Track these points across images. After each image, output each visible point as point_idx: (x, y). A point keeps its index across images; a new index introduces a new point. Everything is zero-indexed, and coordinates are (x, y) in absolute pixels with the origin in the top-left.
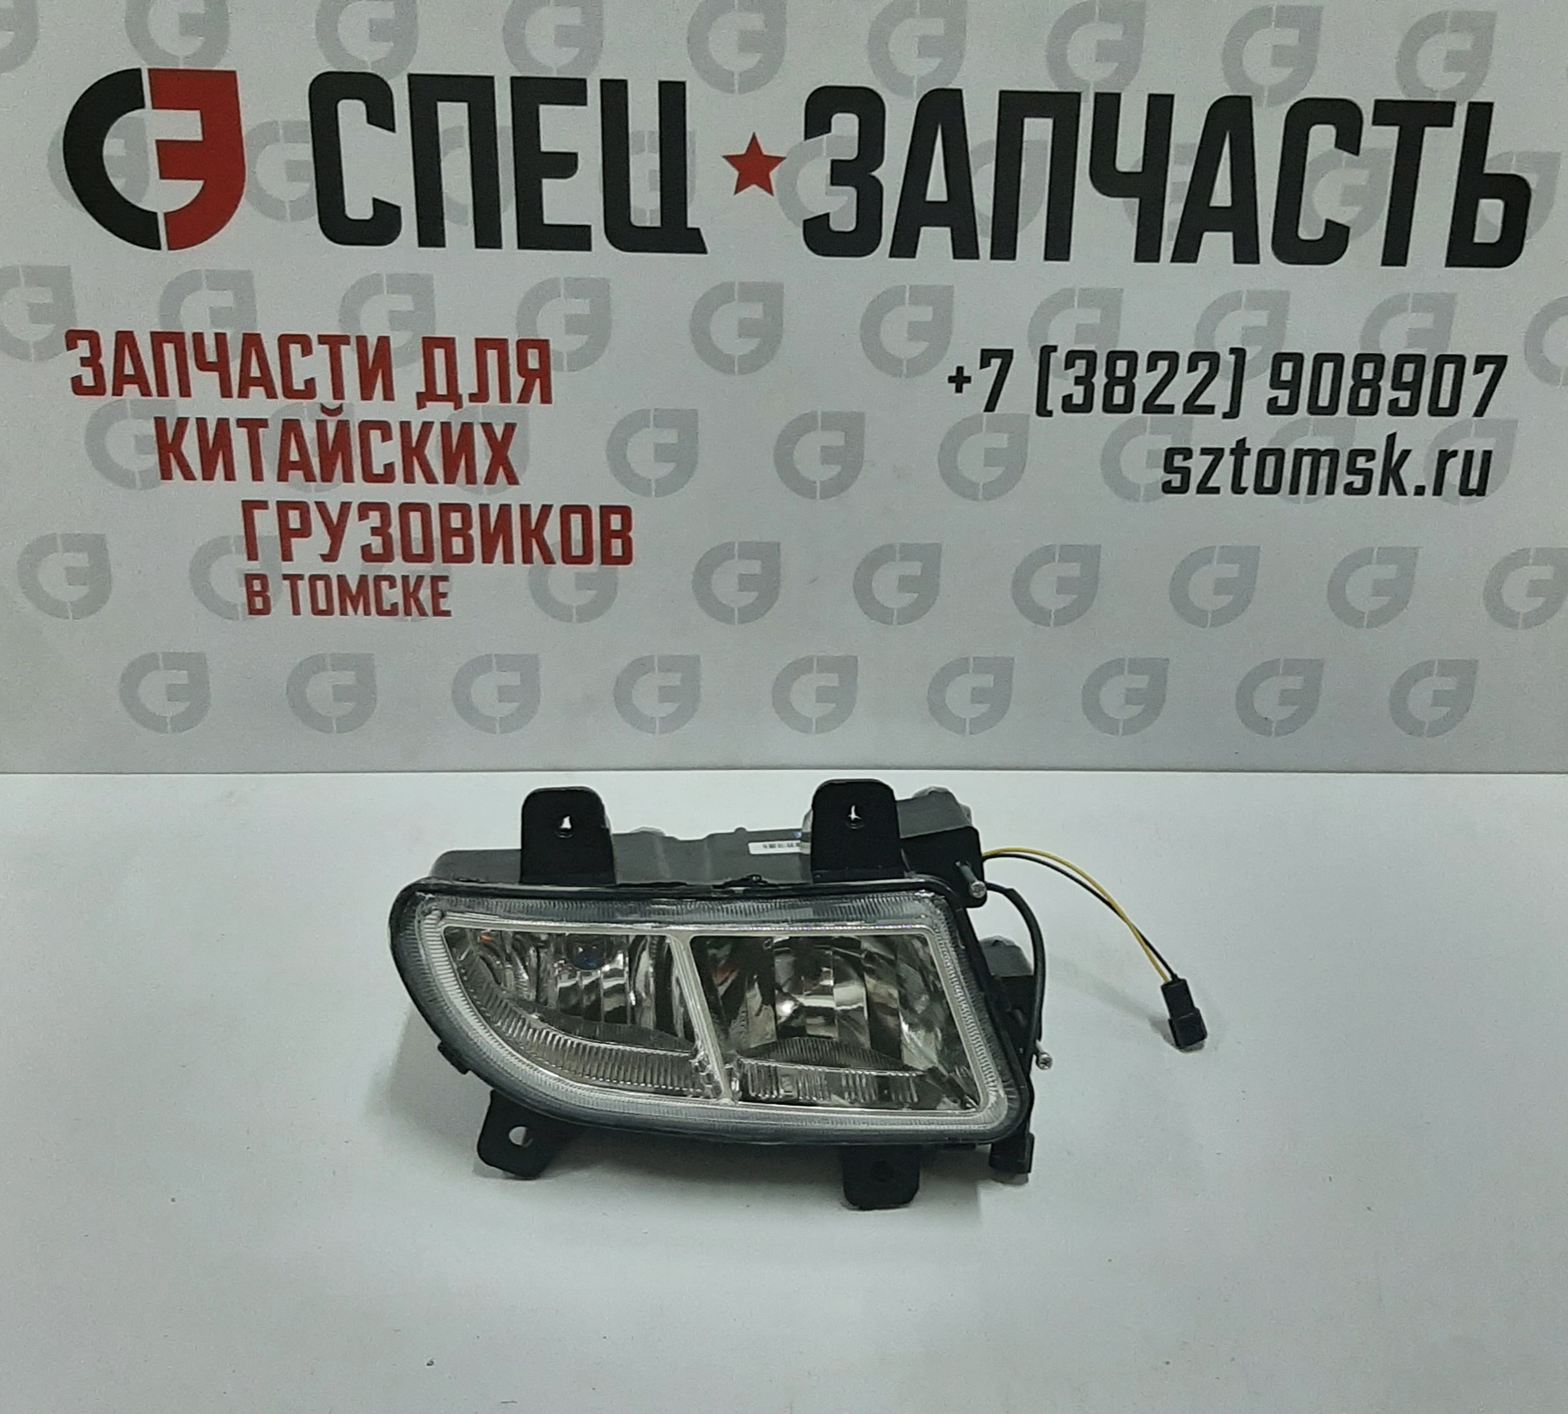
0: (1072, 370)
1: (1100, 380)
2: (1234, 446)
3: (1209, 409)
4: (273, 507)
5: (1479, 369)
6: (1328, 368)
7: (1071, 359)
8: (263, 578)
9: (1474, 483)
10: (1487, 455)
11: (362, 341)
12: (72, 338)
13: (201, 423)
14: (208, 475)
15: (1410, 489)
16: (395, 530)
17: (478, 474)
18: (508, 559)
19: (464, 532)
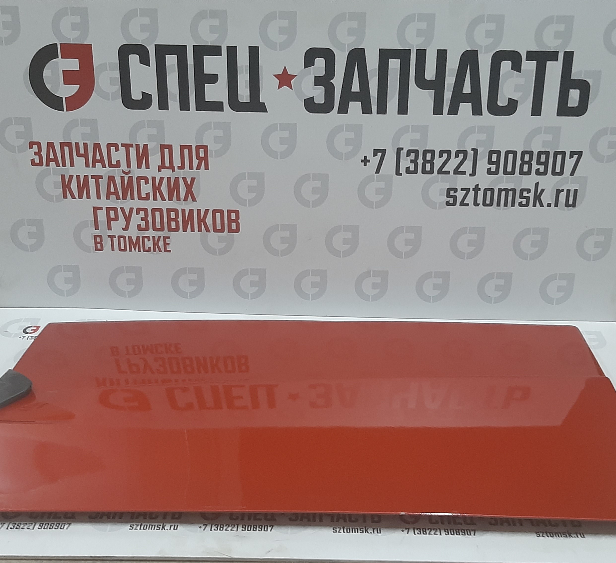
0: (409, 157)
1: (420, 161)
2: (474, 187)
3: (464, 173)
4: (104, 209)
5: (571, 157)
6: (511, 156)
7: (409, 152)
8: (100, 237)
9: (571, 202)
10: (576, 191)
11: (138, 146)
12: (31, 144)
13: (78, 177)
14: (80, 197)
15: (545, 205)
16: (150, 219)
17: (181, 197)
18: (192, 230)
19: (176, 220)
